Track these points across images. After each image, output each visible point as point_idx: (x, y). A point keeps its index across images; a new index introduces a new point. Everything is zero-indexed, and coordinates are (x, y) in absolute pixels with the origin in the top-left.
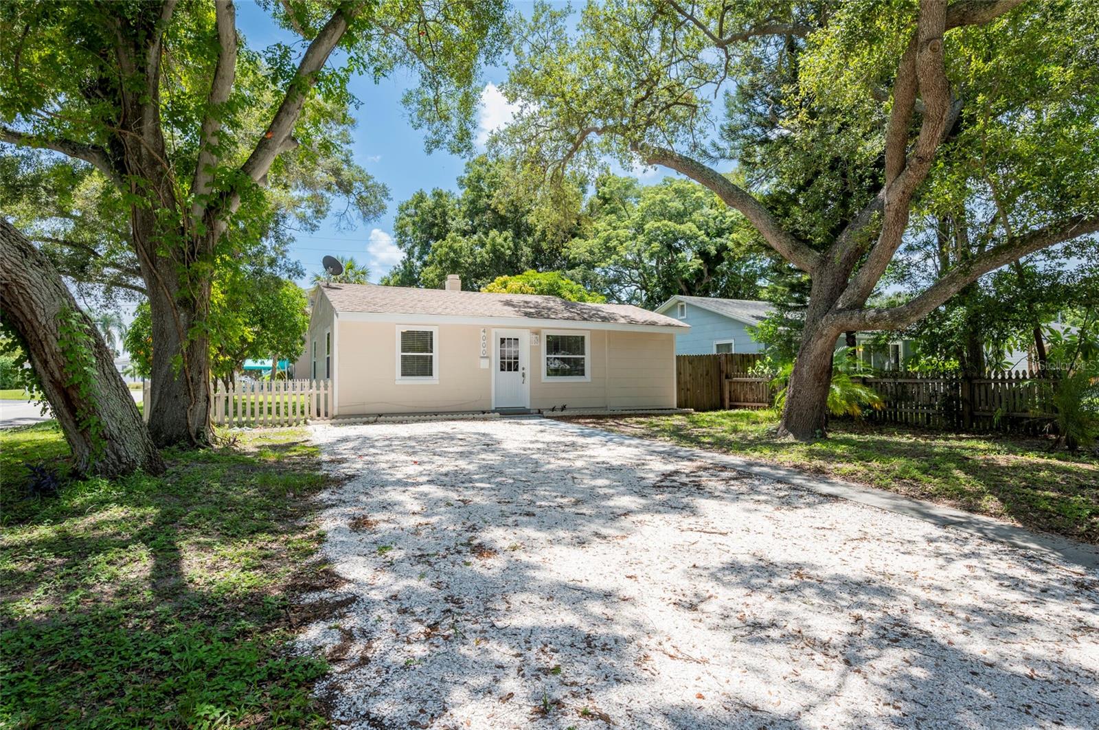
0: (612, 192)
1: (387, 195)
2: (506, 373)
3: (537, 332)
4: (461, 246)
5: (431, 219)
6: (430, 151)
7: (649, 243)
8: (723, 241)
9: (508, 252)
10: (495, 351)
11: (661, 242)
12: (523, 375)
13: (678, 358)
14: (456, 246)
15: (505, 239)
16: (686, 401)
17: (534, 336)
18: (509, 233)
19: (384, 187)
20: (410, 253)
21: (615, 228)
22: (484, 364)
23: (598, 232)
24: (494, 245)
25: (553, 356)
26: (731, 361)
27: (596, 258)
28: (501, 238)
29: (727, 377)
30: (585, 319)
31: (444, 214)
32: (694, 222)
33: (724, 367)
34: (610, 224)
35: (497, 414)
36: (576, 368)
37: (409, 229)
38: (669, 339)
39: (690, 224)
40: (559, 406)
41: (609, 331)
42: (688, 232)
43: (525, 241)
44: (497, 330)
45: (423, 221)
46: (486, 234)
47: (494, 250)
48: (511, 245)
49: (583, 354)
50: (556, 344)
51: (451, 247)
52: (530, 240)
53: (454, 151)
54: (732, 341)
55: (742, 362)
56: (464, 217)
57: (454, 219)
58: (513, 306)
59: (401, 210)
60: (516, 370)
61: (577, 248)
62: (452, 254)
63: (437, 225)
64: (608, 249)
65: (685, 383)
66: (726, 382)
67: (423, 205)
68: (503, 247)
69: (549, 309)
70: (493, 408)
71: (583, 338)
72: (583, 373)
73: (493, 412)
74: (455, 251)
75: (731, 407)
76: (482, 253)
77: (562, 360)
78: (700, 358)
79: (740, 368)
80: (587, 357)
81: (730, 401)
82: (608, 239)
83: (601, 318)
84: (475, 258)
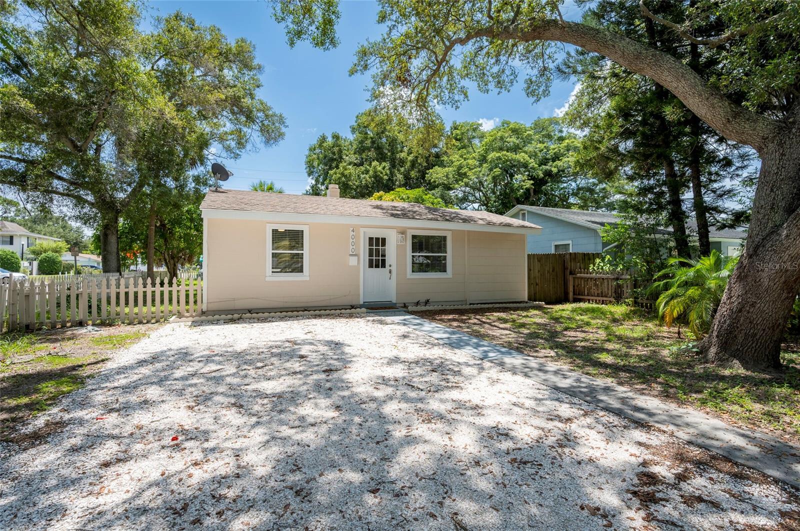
0: (463, 134)
1: (284, 123)
2: (374, 270)
3: (403, 232)
4: (350, 173)
5: (331, 155)
6: (292, 44)
7: (491, 170)
8: (547, 167)
9: (386, 177)
10: (363, 249)
11: (501, 168)
12: (390, 272)
13: (529, 255)
14: (346, 172)
15: (384, 168)
16: (535, 294)
17: (400, 236)
18: (387, 165)
19: (281, 116)
20: (317, 181)
21: (465, 159)
22: (353, 261)
23: (452, 162)
24: (375, 172)
25: (418, 254)
26: (575, 259)
27: (450, 181)
28: (382, 168)
29: (571, 273)
30: (447, 220)
31: (340, 151)
32: (526, 152)
33: (568, 265)
34: (461, 156)
35: (364, 310)
36: (438, 265)
37: (316, 164)
38: (521, 239)
39: (523, 154)
40: (423, 300)
41: (469, 232)
42: (522, 160)
43: (398, 170)
44: (365, 229)
45: (325, 157)
46: (370, 165)
47: (376, 176)
48: (388, 172)
49: (446, 253)
50: (420, 243)
51: (343, 174)
52: (402, 169)
53: (317, 44)
54: (570, 242)
55: (584, 259)
56: (355, 153)
57: (347, 156)
58: (382, 209)
59: (310, 150)
60: (384, 266)
61: (437, 174)
62: (343, 179)
63: (335, 159)
64: (460, 174)
65: (535, 278)
66: (571, 278)
67: (325, 144)
68: (382, 173)
69: (415, 212)
70: (362, 303)
71: (445, 238)
72: (444, 270)
73: (361, 307)
74: (345, 176)
75: (576, 300)
76: (367, 179)
77: (426, 257)
78: (547, 256)
79: (582, 266)
80: (449, 255)
81: (574, 294)
82: (460, 167)
83: (461, 219)
84: (361, 182)
